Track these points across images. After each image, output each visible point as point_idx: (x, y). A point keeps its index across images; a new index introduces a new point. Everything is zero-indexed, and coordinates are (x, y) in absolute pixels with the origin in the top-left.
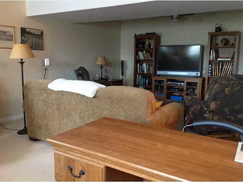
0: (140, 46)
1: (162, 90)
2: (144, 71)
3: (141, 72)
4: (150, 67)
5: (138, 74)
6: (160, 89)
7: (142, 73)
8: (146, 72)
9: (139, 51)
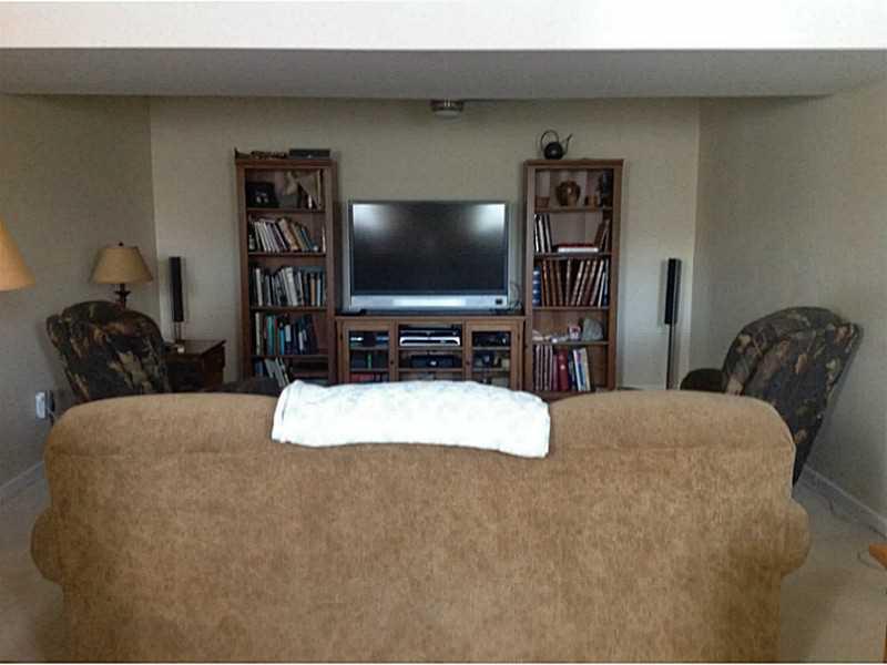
0: (259, 200)
1: (381, 370)
2: (284, 299)
3: (269, 304)
4: (313, 281)
5: (260, 311)
6: (373, 366)
7: (280, 307)
8: (294, 301)
9: (258, 220)
